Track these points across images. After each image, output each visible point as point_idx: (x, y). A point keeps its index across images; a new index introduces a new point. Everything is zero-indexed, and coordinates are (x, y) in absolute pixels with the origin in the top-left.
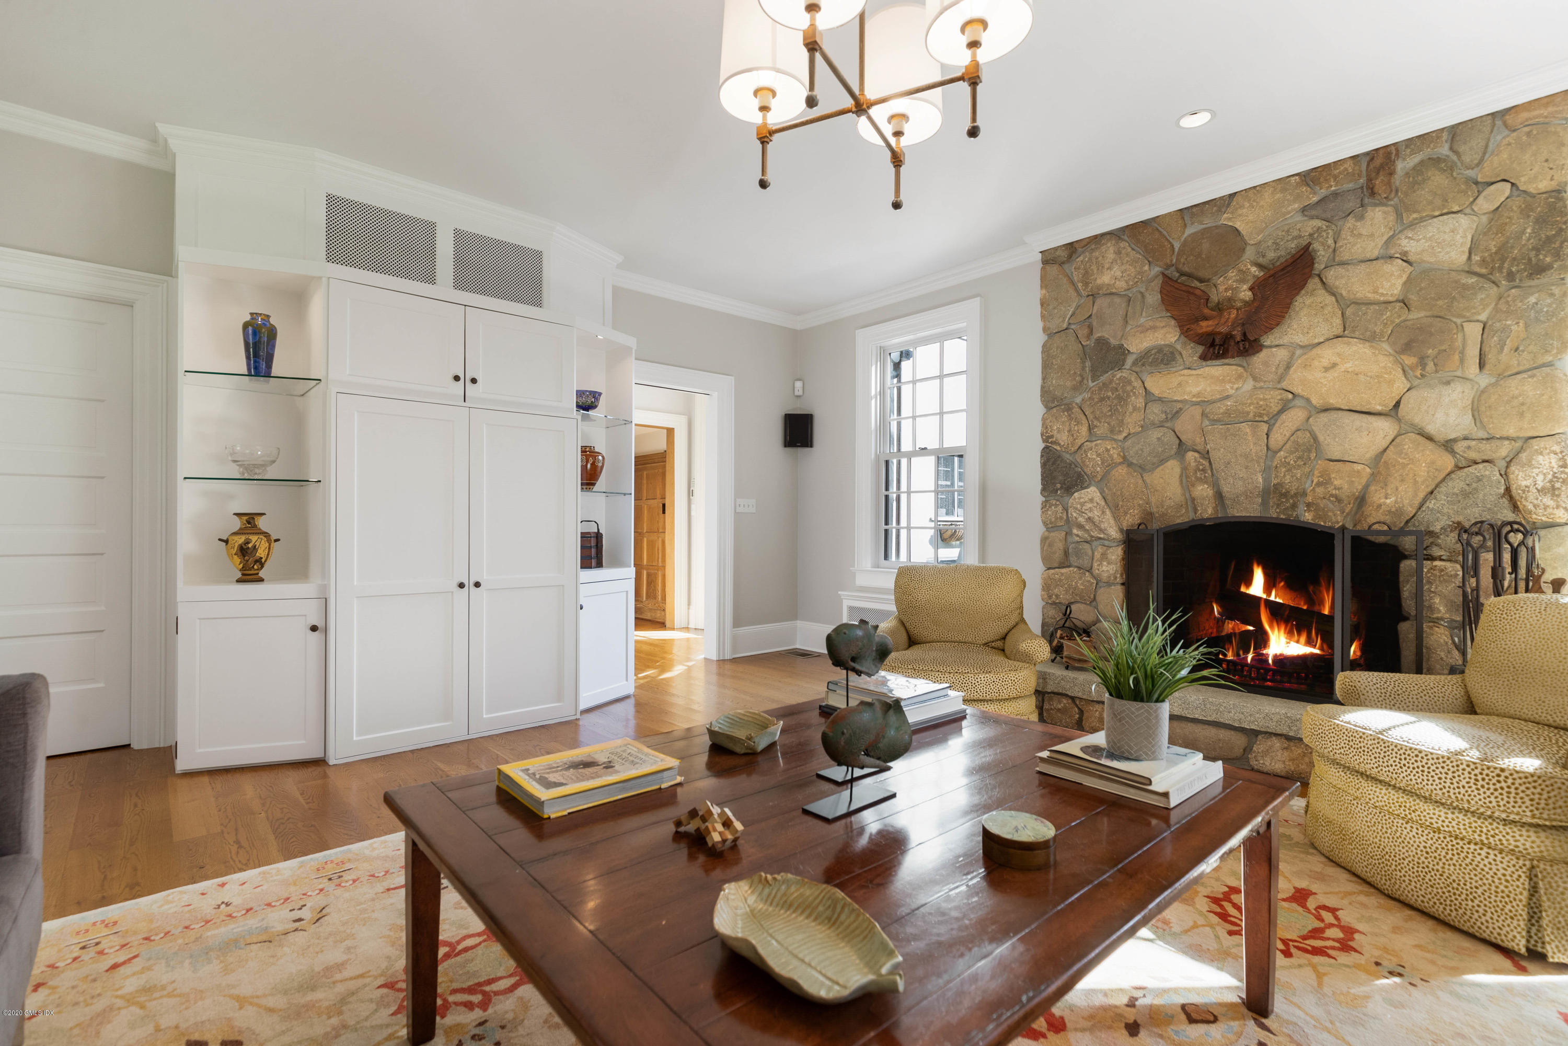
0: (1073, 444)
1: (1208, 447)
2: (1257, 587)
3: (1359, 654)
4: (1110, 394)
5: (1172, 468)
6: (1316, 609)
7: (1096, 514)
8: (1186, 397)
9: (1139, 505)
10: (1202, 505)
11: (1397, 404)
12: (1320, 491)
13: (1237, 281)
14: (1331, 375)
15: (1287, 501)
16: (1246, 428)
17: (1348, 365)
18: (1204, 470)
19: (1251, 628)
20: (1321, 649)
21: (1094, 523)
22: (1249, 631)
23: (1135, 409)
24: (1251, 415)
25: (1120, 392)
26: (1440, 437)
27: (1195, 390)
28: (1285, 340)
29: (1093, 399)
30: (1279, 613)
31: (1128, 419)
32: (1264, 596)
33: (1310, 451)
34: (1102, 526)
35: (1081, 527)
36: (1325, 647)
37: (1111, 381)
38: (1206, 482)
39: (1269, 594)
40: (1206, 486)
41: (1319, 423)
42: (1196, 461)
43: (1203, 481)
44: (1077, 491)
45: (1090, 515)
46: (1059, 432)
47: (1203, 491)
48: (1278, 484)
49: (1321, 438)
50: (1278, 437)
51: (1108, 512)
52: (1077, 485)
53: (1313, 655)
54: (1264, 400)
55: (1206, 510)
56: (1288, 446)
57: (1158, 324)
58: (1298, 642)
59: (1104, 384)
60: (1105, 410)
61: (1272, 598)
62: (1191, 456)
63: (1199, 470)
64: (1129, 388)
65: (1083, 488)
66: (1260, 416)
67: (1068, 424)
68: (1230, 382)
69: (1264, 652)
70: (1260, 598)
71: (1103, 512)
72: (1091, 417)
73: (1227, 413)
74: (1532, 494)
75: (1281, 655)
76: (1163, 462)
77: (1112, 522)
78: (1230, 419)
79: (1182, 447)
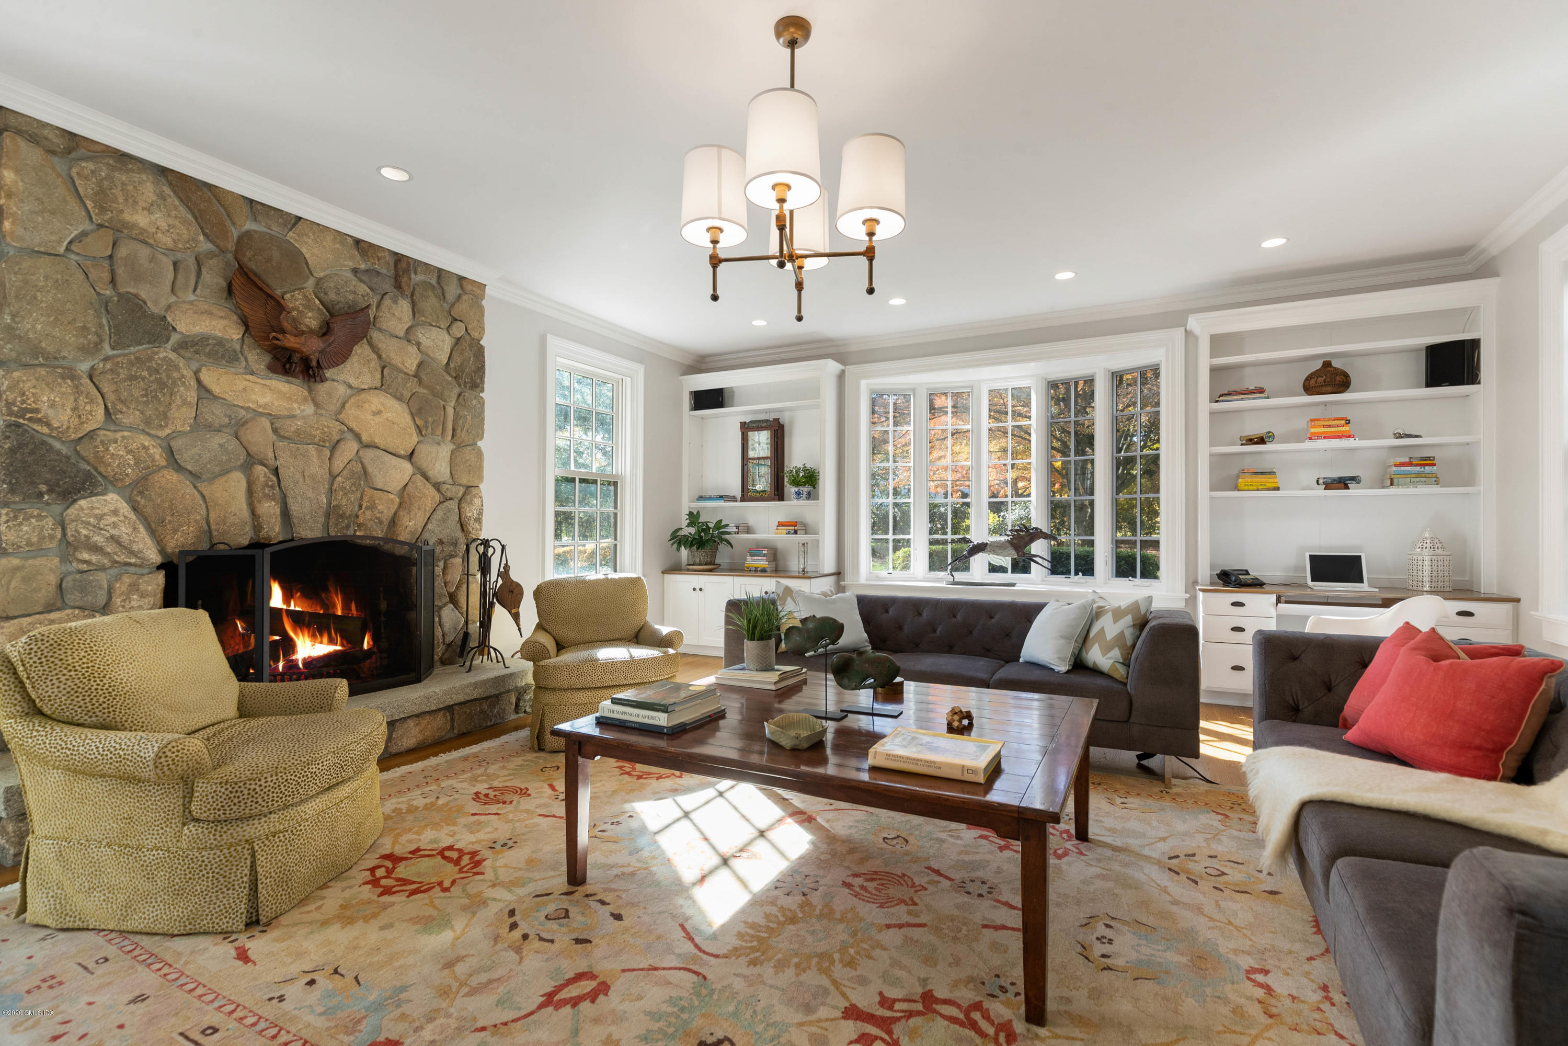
0: (76, 430)
1: (278, 463)
2: (277, 599)
3: (371, 643)
4: (145, 374)
5: (237, 483)
6: (331, 611)
7: (124, 531)
8: (250, 405)
9: (196, 521)
10: (269, 522)
11: (412, 453)
12: (368, 514)
13: (303, 305)
14: (378, 419)
15: (343, 521)
16: (312, 450)
17: (389, 415)
18: (272, 487)
19: (277, 638)
20: (342, 645)
21: (119, 543)
22: (276, 640)
23: (184, 402)
24: (317, 439)
25: (164, 376)
26: (434, 480)
27: (262, 401)
28: (342, 377)
29: (119, 374)
30: (299, 620)
31: (174, 413)
32: (285, 607)
33: (360, 480)
34: (135, 547)
35: (96, 549)
36: (345, 643)
37: (150, 359)
38: (274, 500)
39: (289, 605)
40: (273, 503)
41: (368, 455)
42: (265, 476)
43: (271, 498)
44: (85, 498)
45: (113, 532)
46: (52, 405)
47: (269, 509)
48: (337, 505)
49: (370, 469)
50: (339, 463)
51: (141, 529)
52: (84, 489)
53: (336, 652)
54: (328, 427)
55: (273, 529)
56: (345, 472)
57: (215, 311)
58: (321, 643)
59: (137, 358)
60: (137, 393)
61: (292, 607)
62: (260, 470)
63: (268, 486)
64: (176, 375)
65: (92, 494)
66: (324, 442)
67: (72, 398)
68: (296, 401)
69: (294, 658)
70: (281, 609)
71: (135, 529)
72: (111, 397)
73: (298, 433)
74: (472, 522)
75: (309, 657)
76: (225, 472)
77: (149, 541)
78: (300, 438)
79: (250, 461)
